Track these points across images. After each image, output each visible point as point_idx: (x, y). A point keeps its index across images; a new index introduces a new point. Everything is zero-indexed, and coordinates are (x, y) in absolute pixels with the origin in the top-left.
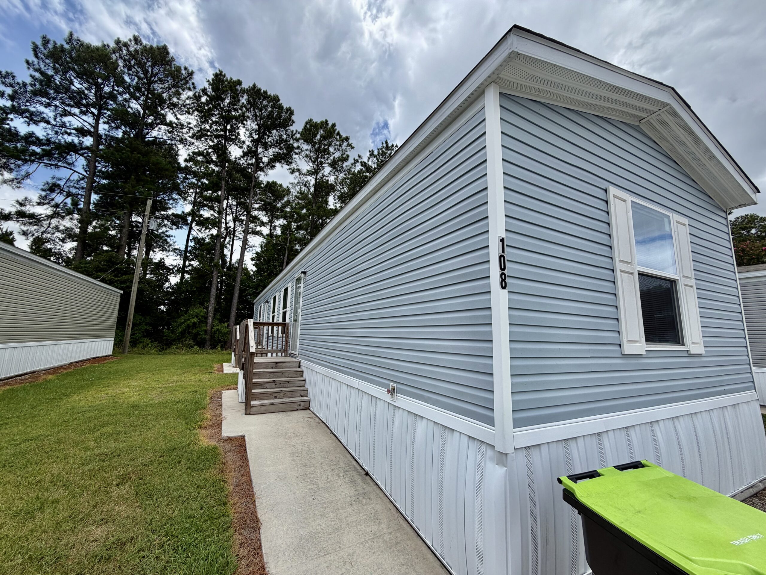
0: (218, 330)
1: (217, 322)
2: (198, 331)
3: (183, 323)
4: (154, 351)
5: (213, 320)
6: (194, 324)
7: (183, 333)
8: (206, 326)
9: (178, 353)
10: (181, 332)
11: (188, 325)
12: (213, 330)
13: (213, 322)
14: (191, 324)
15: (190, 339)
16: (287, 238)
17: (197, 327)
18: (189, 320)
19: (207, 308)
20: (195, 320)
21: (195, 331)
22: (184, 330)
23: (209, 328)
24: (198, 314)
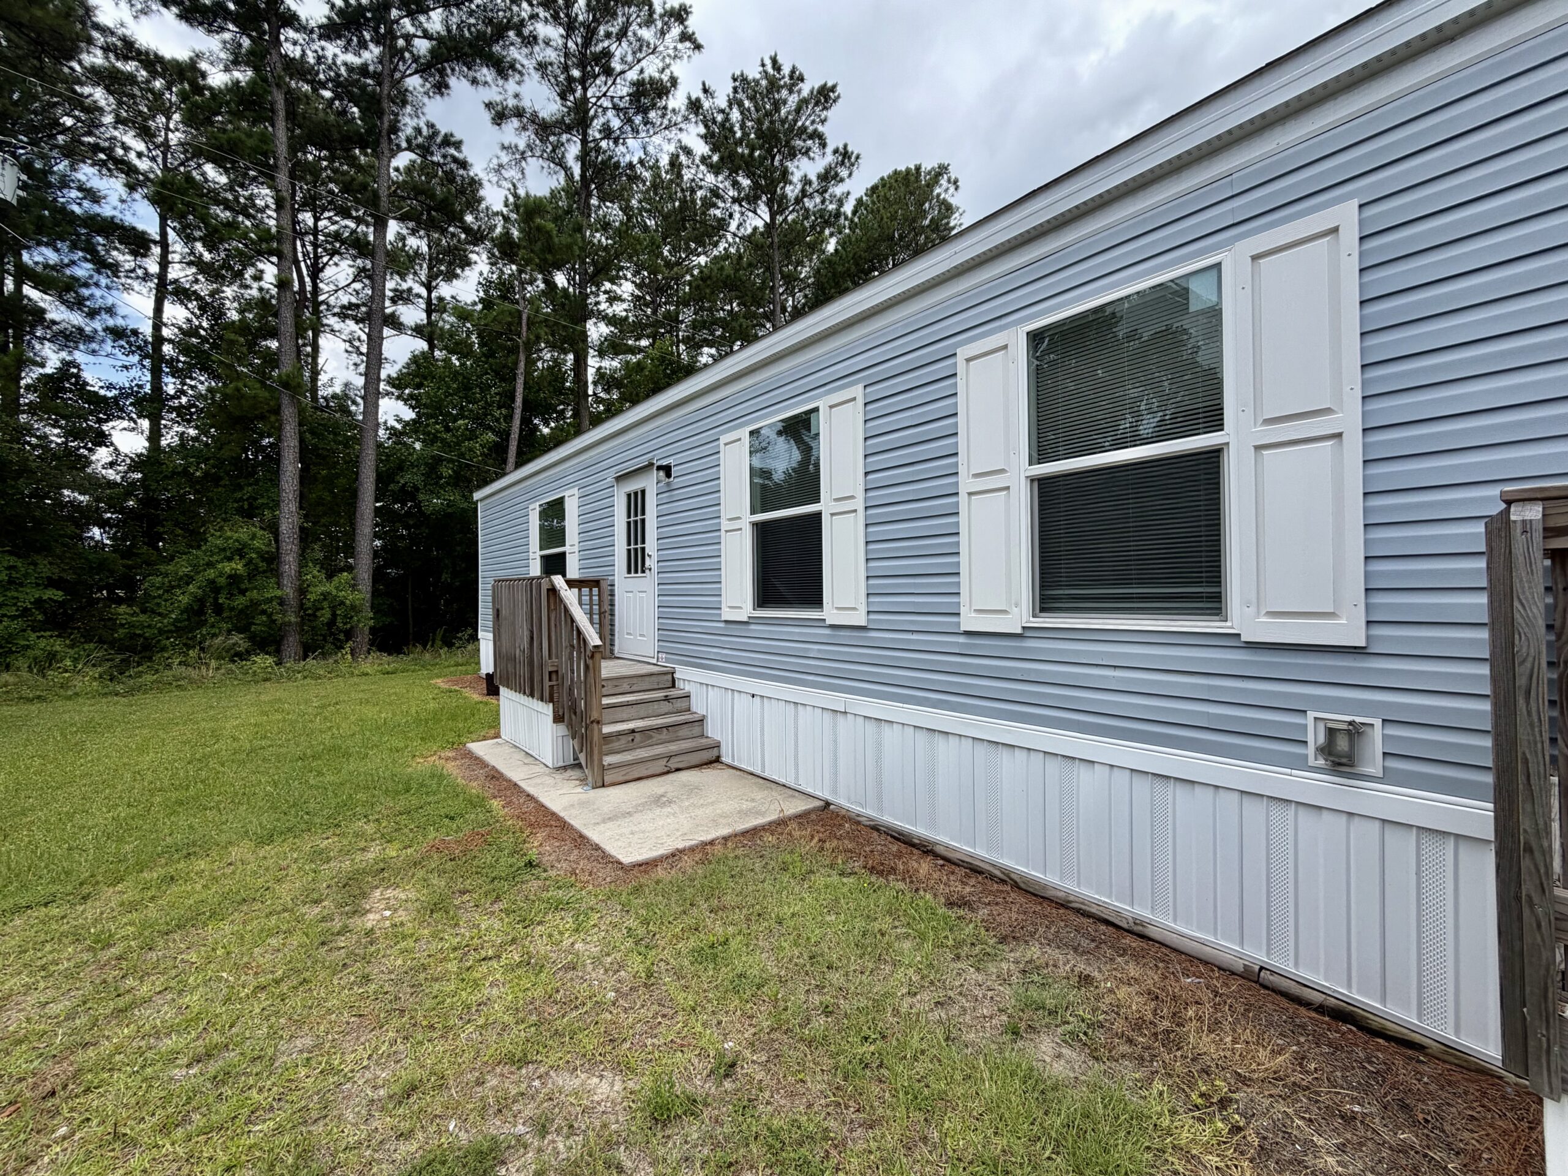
0: (325, 596)
1: (314, 572)
2: (254, 604)
3: (189, 579)
4: (87, 680)
5: (301, 566)
6: (234, 578)
7: (196, 614)
8: (279, 585)
9: (192, 681)
10: (187, 610)
11: (212, 582)
12: (312, 597)
13: (300, 574)
14: (222, 581)
15: (229, 632)
16: (520, 313)
17: (246, 590)
18: (210, 565)
19: (274, 528)
20: (237, 566)
21: (240, 601)
22: (201, 601)
23: (289, 590)
24: (245, 545)
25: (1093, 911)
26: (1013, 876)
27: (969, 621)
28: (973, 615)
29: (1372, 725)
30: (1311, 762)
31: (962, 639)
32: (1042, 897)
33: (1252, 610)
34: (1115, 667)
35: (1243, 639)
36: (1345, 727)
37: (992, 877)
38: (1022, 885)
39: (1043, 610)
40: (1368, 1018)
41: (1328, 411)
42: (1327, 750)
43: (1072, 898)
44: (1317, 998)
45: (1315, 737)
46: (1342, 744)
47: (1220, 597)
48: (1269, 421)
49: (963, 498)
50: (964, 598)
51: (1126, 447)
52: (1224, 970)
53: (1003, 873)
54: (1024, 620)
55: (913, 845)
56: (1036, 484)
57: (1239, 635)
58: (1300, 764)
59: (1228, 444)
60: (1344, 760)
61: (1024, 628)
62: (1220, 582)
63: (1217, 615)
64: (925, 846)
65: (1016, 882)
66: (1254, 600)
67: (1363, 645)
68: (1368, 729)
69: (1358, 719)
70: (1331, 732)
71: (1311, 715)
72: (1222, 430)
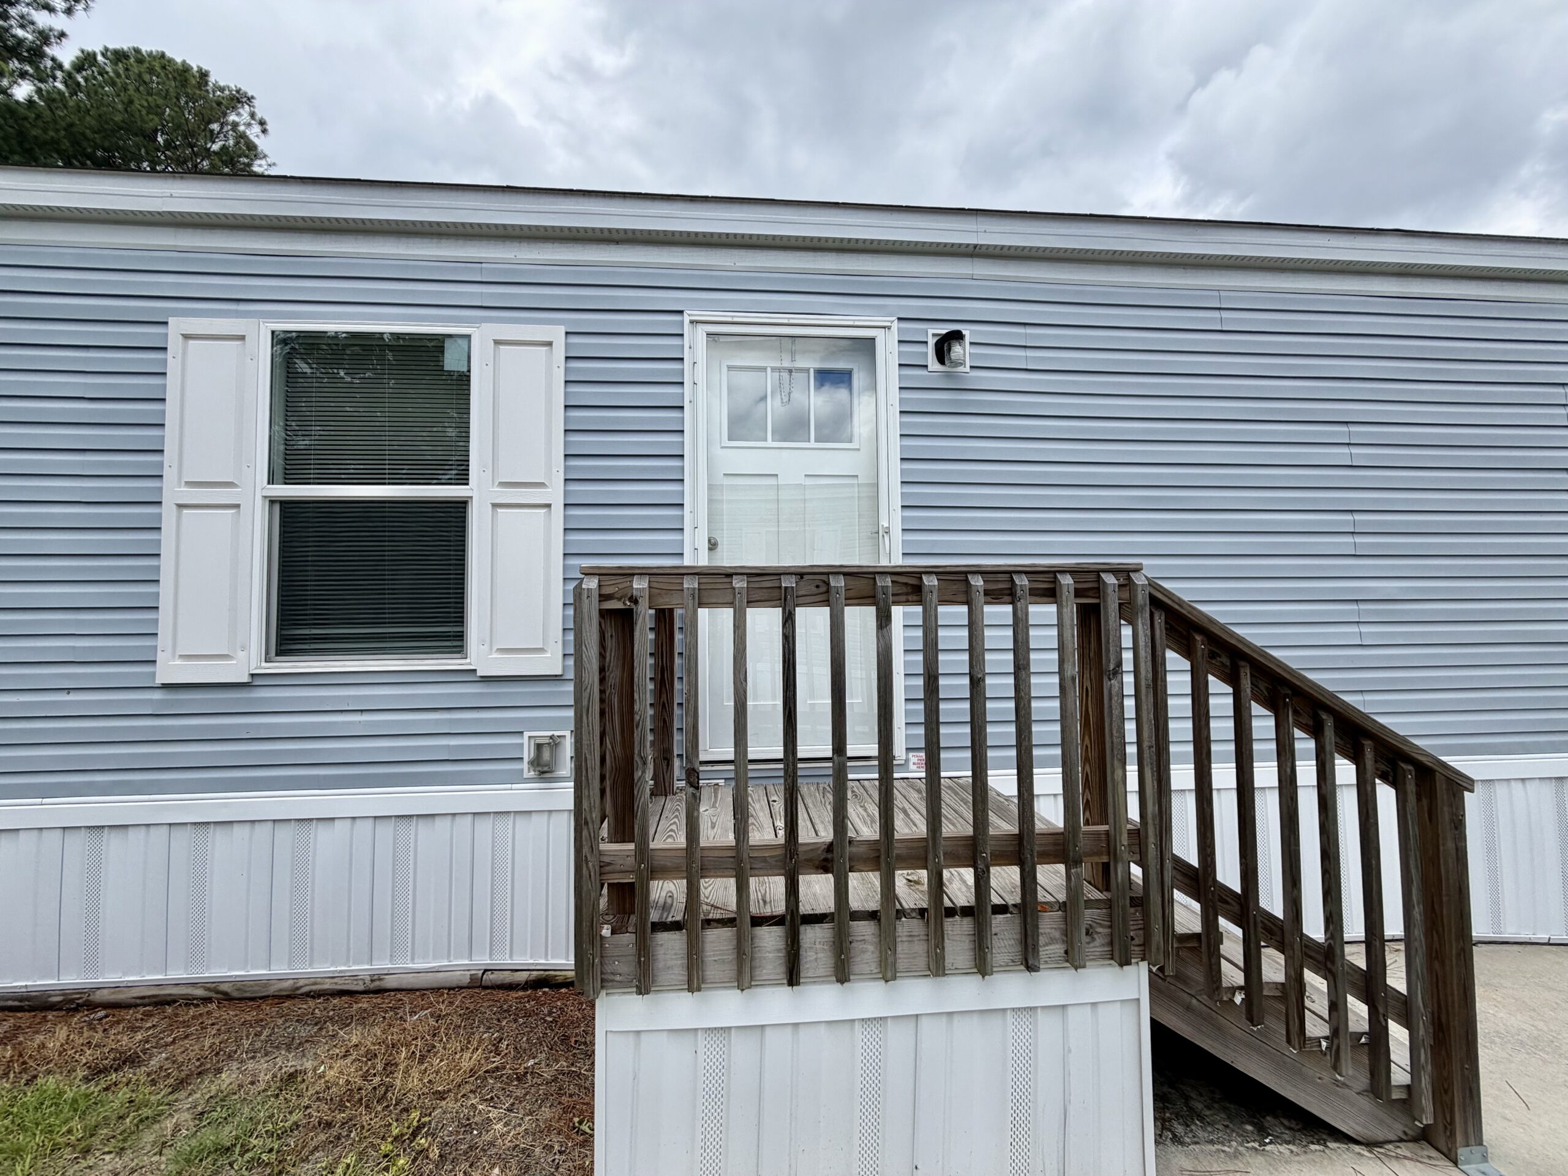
25: (326, 987)
26: (224, 988)
27: (170, 670)
28: (178, 662)
29: (565, 736)
30: (526, 775)
31: (157, 695)
32: (261, 998)
33: (486, 647)
34: (362, 711)
35: (479, 673)
36: (547, 741)
37: (190, 1001)
38: (235, 994)
39: (279, 653)
40: (556, 976)
41: (541, 485)
42: (536, 763)
43: (301, 983)
44: (522, 977)
45: (528, 754)
46: (546, 755)
47: (463, 636)
48: (503, 484)
49: (168, 511)
50: (164, 640)
51: (384, 484)
52: (453, 989)
53: (208, 989)
54: (253, 665)
55: (52, 1007)
56: (277, 508)
57: (475, 670)
58: (517, 778)
59: (471, 497)
60: (546, 769)
61: (253, 675)
62: (463, 622)
63: (459, 652)
64: (72, 1001)
65: (225, 994)
66: (488, 639)
67: (560, 673)
68: (562, 739)
69: (557, 733)
70: (539, 747)
71: (526, 734)
72: (467, 484)
